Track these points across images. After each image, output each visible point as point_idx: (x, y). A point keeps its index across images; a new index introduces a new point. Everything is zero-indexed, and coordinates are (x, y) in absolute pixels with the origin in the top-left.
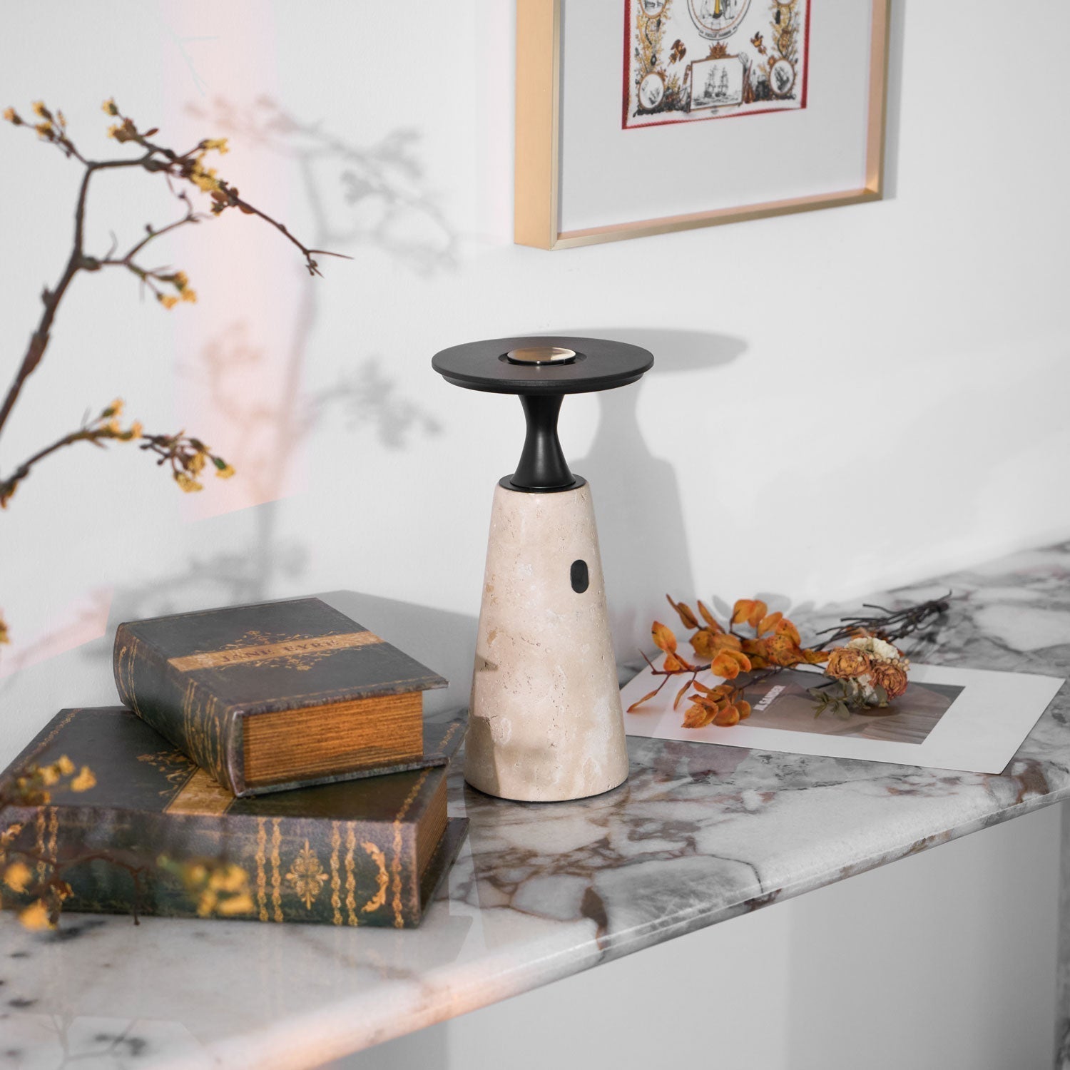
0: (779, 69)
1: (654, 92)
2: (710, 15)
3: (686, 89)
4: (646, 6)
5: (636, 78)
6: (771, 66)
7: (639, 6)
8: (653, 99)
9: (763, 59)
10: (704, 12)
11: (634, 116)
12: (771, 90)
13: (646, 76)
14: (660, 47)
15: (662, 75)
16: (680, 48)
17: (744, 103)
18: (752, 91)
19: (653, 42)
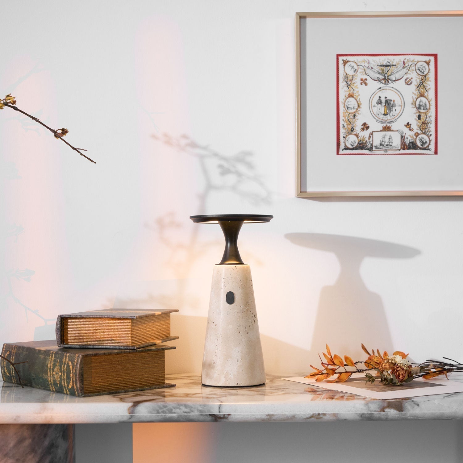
0: (421, 138)
1: (353, 142)
2: (382, 114)
3: (370, 142)
4: (348, 109)
5: (343, 136)
6: (417, 136)
7: (344, 109)
8: (352, 144)
9: (412, 133)
10: (378, 113)
11: (343, 150)
12: (417, 146)
13: (348, 135)
14: (356, 125)
15: (357, 136)
16: (366, 126)
17: (402, 149)
18: (406, 146)
19: (352, 123)
